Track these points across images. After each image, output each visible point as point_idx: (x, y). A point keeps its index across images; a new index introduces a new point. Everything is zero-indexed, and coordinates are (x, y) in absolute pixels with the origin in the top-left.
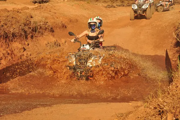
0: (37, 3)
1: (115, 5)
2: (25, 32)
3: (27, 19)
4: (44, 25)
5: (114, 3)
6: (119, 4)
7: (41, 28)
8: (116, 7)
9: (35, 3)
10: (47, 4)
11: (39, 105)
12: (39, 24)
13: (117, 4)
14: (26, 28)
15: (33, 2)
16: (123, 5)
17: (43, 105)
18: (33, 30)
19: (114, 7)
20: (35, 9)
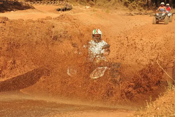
0: (61, 10)
1: (133, 13)
2: (47, 40)
3: (50, 29)
4: (64, 34)
5: (132, 11)
6: (137, 12)
7: (61, 36)
8: (134, 16)
9: (59, 11)
10: (70, 11)
11: (50, 110)
12: (59, 33)
13: (135, 12)
14: (48, 37)
15: (57, 10)
16: (140, 13)
17: (54, 111)
18: (54, 39)
19: (132, 15)
20: (57, 18)
